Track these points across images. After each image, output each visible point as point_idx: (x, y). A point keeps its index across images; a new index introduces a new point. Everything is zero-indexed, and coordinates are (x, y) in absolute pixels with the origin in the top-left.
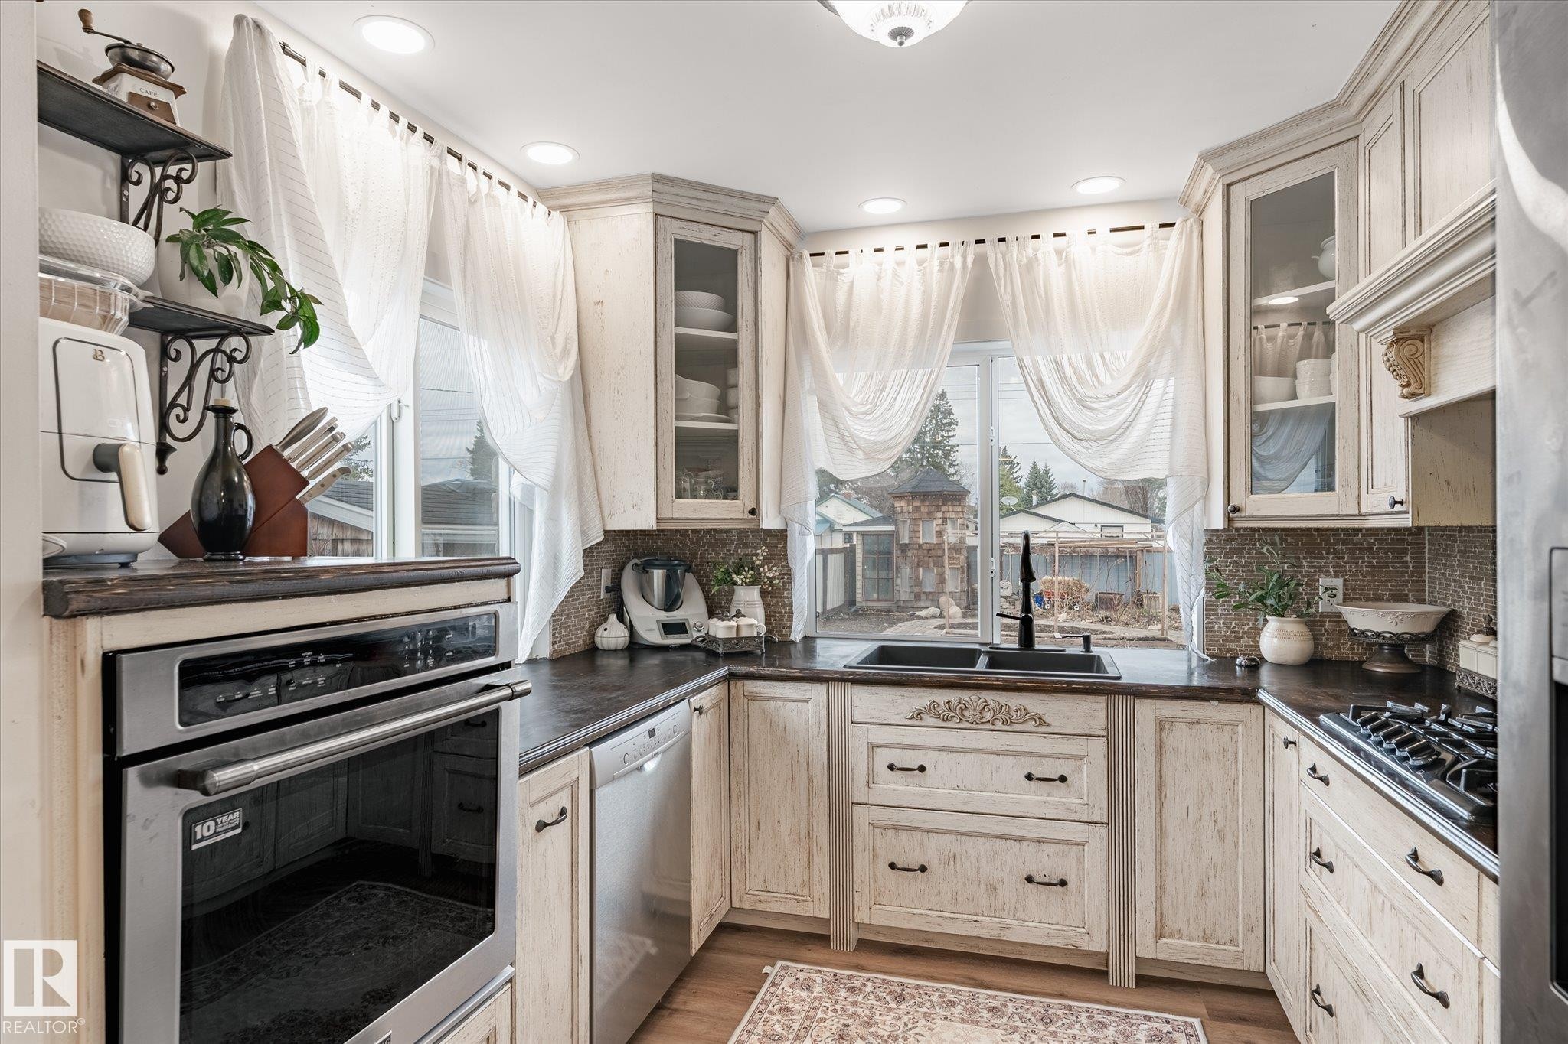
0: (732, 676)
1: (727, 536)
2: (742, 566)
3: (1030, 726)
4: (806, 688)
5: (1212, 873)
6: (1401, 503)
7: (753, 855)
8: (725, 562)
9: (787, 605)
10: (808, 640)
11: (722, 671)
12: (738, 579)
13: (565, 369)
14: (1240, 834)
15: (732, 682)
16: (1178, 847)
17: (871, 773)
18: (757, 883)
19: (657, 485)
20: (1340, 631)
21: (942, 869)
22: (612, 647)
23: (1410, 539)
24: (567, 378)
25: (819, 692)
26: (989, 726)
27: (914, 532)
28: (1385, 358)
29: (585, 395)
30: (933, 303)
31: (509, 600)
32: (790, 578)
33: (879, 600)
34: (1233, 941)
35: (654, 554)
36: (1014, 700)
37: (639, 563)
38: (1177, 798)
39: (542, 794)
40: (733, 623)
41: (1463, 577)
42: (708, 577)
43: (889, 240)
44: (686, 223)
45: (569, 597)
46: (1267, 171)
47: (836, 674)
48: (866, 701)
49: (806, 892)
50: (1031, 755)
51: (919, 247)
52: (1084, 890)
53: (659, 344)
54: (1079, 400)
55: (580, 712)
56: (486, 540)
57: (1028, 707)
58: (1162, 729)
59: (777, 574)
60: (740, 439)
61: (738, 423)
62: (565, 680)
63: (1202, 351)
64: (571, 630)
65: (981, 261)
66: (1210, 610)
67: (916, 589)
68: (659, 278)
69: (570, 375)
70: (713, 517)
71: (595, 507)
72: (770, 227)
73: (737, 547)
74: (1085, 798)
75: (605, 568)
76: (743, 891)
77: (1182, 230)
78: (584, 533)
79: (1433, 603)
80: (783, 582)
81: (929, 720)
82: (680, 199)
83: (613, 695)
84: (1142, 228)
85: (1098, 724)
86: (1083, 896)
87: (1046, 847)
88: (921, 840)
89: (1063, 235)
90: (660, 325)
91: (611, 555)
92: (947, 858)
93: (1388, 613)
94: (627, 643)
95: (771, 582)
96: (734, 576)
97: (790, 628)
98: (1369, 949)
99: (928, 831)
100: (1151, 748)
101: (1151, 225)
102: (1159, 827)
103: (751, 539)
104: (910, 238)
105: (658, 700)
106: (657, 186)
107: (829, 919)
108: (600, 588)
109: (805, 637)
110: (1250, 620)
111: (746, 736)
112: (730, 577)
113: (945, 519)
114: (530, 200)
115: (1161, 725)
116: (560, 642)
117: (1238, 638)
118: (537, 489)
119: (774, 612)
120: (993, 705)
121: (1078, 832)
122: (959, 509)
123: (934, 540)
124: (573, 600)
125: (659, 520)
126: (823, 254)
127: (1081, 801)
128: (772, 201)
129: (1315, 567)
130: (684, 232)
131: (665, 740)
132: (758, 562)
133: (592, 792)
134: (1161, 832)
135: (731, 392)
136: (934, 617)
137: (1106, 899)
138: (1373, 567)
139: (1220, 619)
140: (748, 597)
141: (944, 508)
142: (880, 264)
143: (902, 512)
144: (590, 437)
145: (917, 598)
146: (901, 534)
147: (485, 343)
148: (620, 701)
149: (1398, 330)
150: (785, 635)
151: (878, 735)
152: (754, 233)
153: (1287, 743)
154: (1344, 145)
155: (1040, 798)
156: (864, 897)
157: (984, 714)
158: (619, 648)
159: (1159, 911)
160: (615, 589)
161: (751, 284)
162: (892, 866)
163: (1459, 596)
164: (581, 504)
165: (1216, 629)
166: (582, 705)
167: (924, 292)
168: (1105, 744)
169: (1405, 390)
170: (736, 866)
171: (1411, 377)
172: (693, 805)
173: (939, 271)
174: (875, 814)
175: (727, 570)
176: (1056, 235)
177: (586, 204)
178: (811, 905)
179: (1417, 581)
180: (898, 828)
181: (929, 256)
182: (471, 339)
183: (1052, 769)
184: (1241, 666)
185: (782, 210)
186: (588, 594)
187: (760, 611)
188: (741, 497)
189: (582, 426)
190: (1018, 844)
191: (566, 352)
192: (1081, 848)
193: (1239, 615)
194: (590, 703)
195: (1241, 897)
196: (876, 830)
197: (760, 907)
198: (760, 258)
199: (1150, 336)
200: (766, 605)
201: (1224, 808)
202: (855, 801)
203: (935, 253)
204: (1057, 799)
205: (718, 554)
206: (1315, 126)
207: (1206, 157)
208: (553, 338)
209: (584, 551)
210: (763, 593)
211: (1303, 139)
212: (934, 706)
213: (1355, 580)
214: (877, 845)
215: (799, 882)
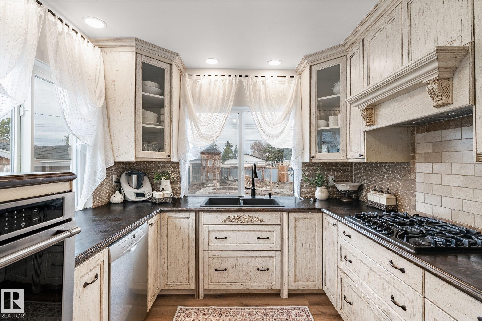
0: (162, 211)
1: (159, 164)
2: (164, 174)
3: (259, 222)
4: (187, 214)
5: (309, 262)
6: (362, 156)
7: (169, 271)
8: (158, 173)
9: (179, 186)
10: (185, 197)
11: (159, 210)
12: (163, 178)
13: (100, 103)
14: (316, 250)
15: (162, 213)
16: (300, 255)
17: (209, 241)
18: (170, 280)
19: (135, 146)
20: (334, 190)
21: (232, 269)
22: (117, 202)
23: (350, 165)
24: (101, 106)
25: (192, 215)
26: (246, 223)
27: (207, 163)
28: (363, 114)
29: (108, 113)
30: (227, 93)
31: (70, 191)
32: (180, 177)
33: (196, 182)
34: (314, 281)
35: (132, 170)
36: (254, 215)
37: (127, 173)
38: (300, 241)
39: (86, 272)
40: (162, 193)
41: (364, 175)
42: (152, 177)
43: (213, 73)
44: (147, 57)
45: (100, 185)
46: (322, 63)
47: (198, 209)
48: (208, 217)
49: (187, 281)
50: (259, 231)
51: (222, 76)
52: (274, 271)
53: (136, 97)
54: (268, 125)
55: (104, 232)
56: (65, 165)
57: (258, 217)
58: (296, 221)
59: (176, 176)
60: (165, 132)
61: (164, 126)
62: (98, 217)
63: (301, 113)
64: (101, 197)
65: (241, 82)
66: (302, 185)
67: (207, 179)
68: (137, 74)
69: (102, 105)
70: (155, 157)
71: (111, 153)
72: (176, 63)
73: (162, 168)
74: (275, 243)
75: (114, 175)
76: (165, 284)
77: (296, 78)
78: (106, 162)
79: (355, 182)
80: (178, 179)
81: (228, 222)
82: (145, 49)
83: (118, 223)
84: (285, 77)
85: (278, 221)
86: (274, 273)
87: (263, 259)
88: (225, 260)
89: (264, 77)
90: (137, 91)
91: (117, 170)
92: (233, 266)
93: (348, 186)
94: (123, 201)
95: (174, 179)
96: (161, 177)
97: (180, 193)
98: (369, 288)
99: (227, 258)
100: (293, 227)
101: (288, 77)
102: (295, 250)
103: (167, 165)
104: (220, 73)
105: (136, 224)
106: (137, 43)
107: (195, 290)
108: (112, 182)
109: (184, 196)
110: (312, 188)
111: (167, 231)
112: (160, 177)
113: (215, 160)
114: (86, 40)
115: (296, 220)
116: (96, 202)
117: (309, 193)
118: (88, 146)
119: (174, 188)
120: (248, 217)
121: (272, 254)
122: (219, 157)
123: (212, 165)
124: (102, 186)
125: (136, 158)
126: (192, 75)
127: (273, 244)
128: (177, 54)
129: (328, 173)
130: (146, 60)
131: (139, 238)
132: (170, 172)
133: (109, 265)
134: (295, 251)
135: (162, 117)
136: (212, 186)
137: (280, 273)
138: (341, 173)
139: (304, 188)
140: (166, 184)
141: (215, 157)
142: (210, 80)
143: (203, 158)
144: (109, 128)
145: (207, 181)
146: (203, 163)
147: (66, 91)
148: (121, 226)
149: (367, 106)
150: (178, 196)
151: (211, 228)
152: (171, 64)
153: (334, 225)
154: (343, 57)
155: (262, 244)
156: (207, 281)
157: (245, 219)
158: (120, 202)
159: (295, 275)
160: (118, 182)
161: (169, 81)
162: (216, 270)
163: (363, 181)
164: (105, 152)
165: (304, 190)
166: (105, 228)
167: (224, 89)
168: (280, 227)
169: (368, 124)
170: (163, 276)
171: (370, 120)
172: (149, 258)
173: (229, 84)
174: (211, 254)
175: (159, 175)
176: (262, 76)
177: (109, 46)
178: (189, 286)
179: (351, 177)
180: (218, 258)
181: (225, 79)
182: (59, 89)
183: (265, 235)
184: (312, 201)
185: (179, 58)
186: (108, 184)
187: (170, 188)
188: (165, 151)
189: (106, 124)
190: (255, 259)
191: (100, 97)
192: (273, 258)
193: (309, 186)
194: (108, 227)
195: (316, 268)
196: (211, 259)
197: (171, 288)
198: (172, 73)
199: (288, 107)
200: (172, 186)
201: (312, 243)
202: (204, 250)
203: (227, 78)
204: (267, 244)
205: (155, 170)
206: (336, 51)
207: (306, 57)
208: (95, 91)
209: (107, 169)
210: (171, 182)
211: (332, 54)
212: (230, 218)
213: (337, 177)
214: (211, 264)
215: (185, 278)
